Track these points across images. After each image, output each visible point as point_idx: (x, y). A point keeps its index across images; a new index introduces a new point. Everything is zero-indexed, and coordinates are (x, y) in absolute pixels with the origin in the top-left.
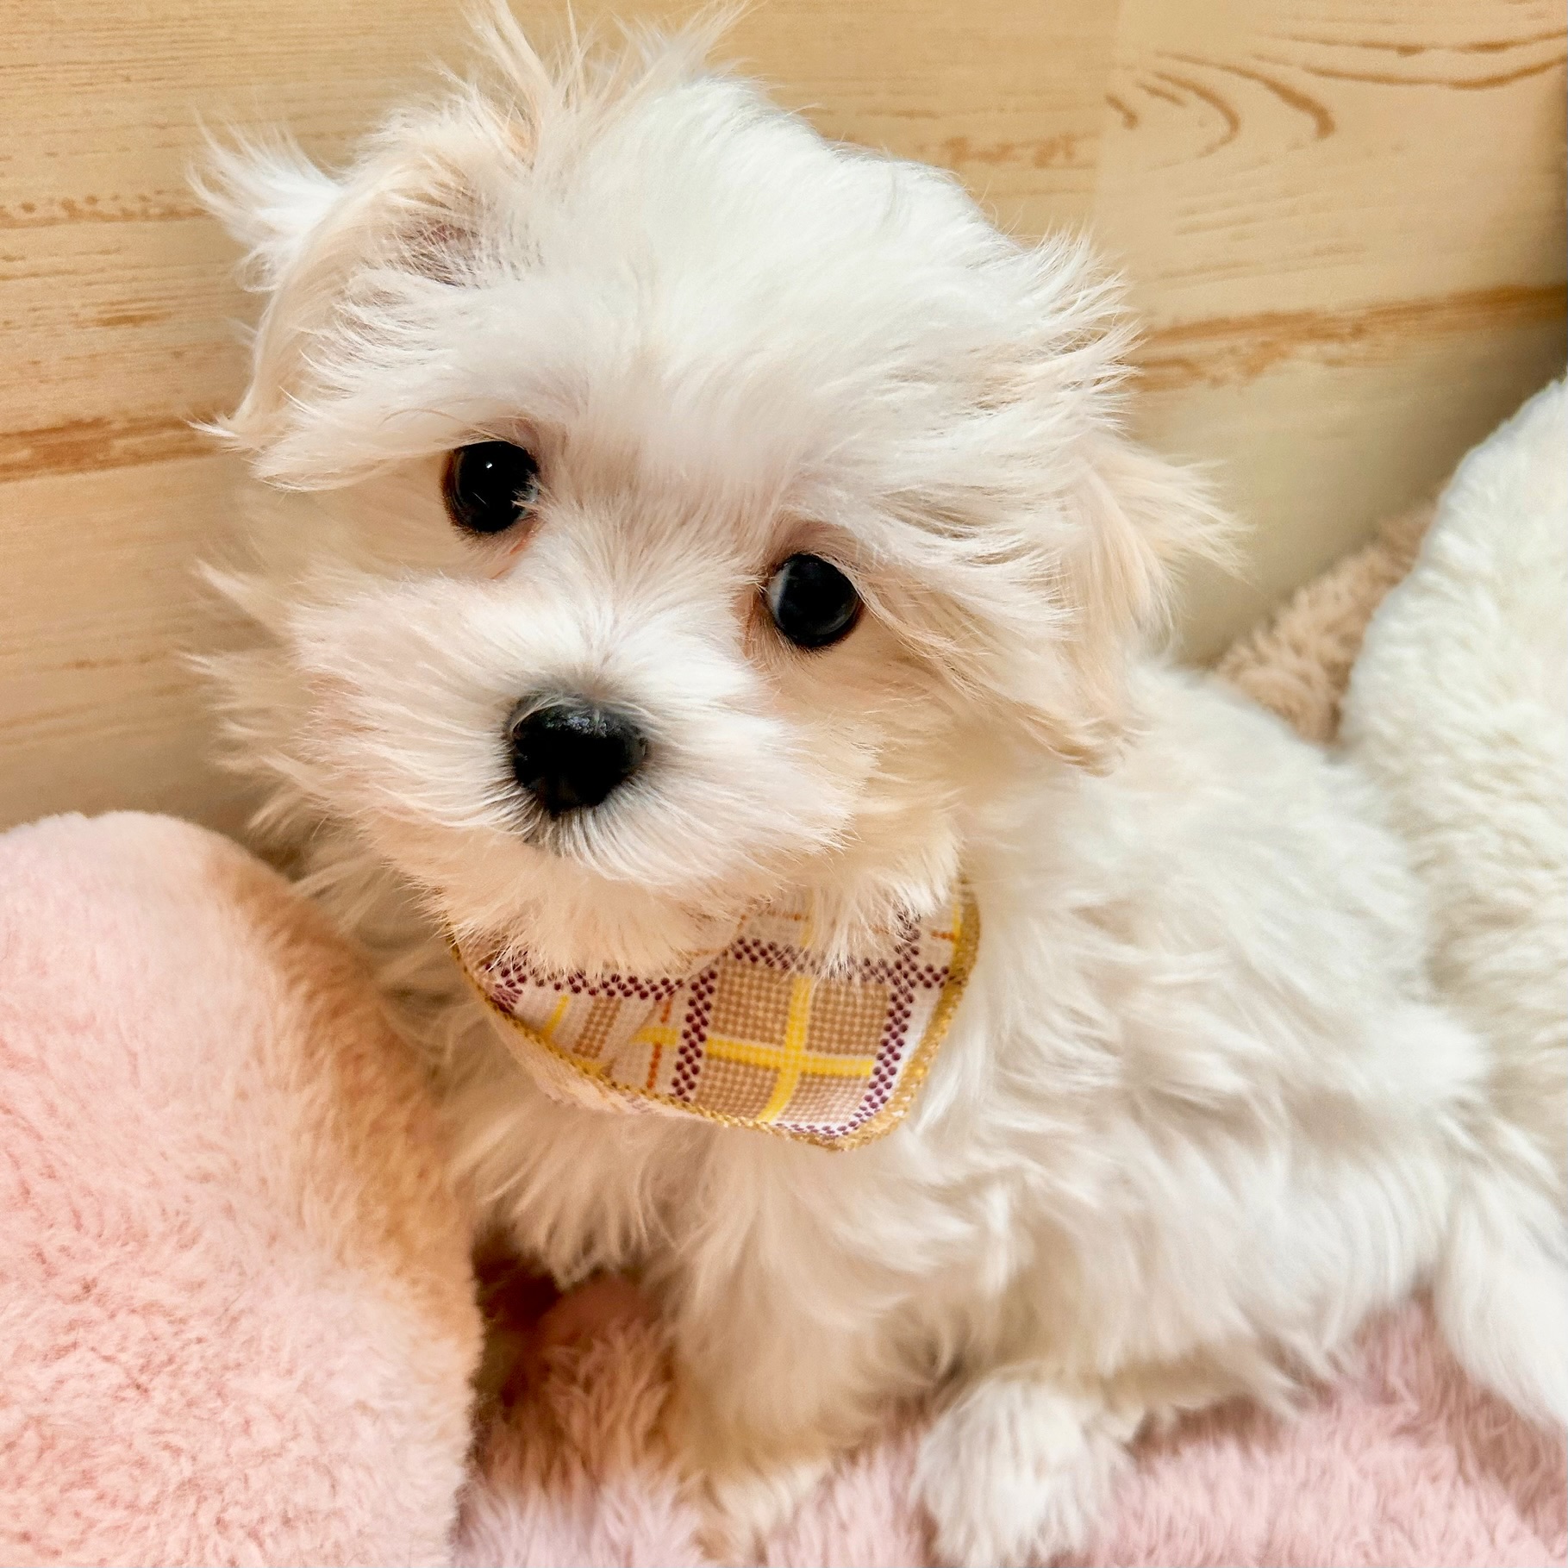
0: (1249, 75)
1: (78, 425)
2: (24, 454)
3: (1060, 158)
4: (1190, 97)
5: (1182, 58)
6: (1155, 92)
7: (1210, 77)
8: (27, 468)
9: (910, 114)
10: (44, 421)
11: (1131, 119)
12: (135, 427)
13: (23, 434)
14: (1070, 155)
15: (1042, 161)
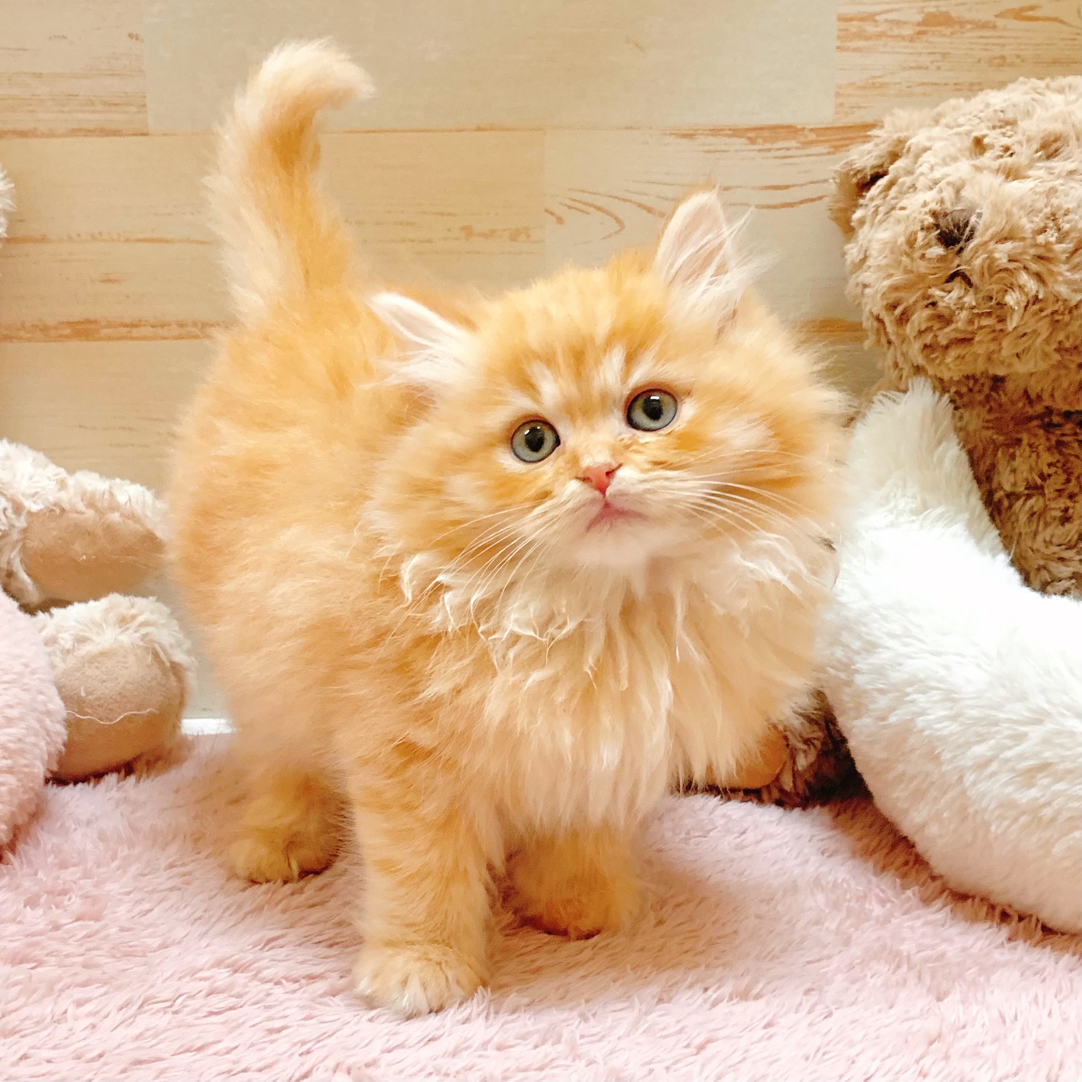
0: (625, 200)
1: (88, 321)
2: (68, 331)
3: (523, 237)
4: (591, 210)
5: (583, 191)
6: (570, 207)
7: (601, 202)
8: (68, 337)
9: (442, 214)
10: (76, 318)
11: (560, 220)
12: (109, 325)
13: (68, 323)
14: (529, 236)
15: (514, 238)
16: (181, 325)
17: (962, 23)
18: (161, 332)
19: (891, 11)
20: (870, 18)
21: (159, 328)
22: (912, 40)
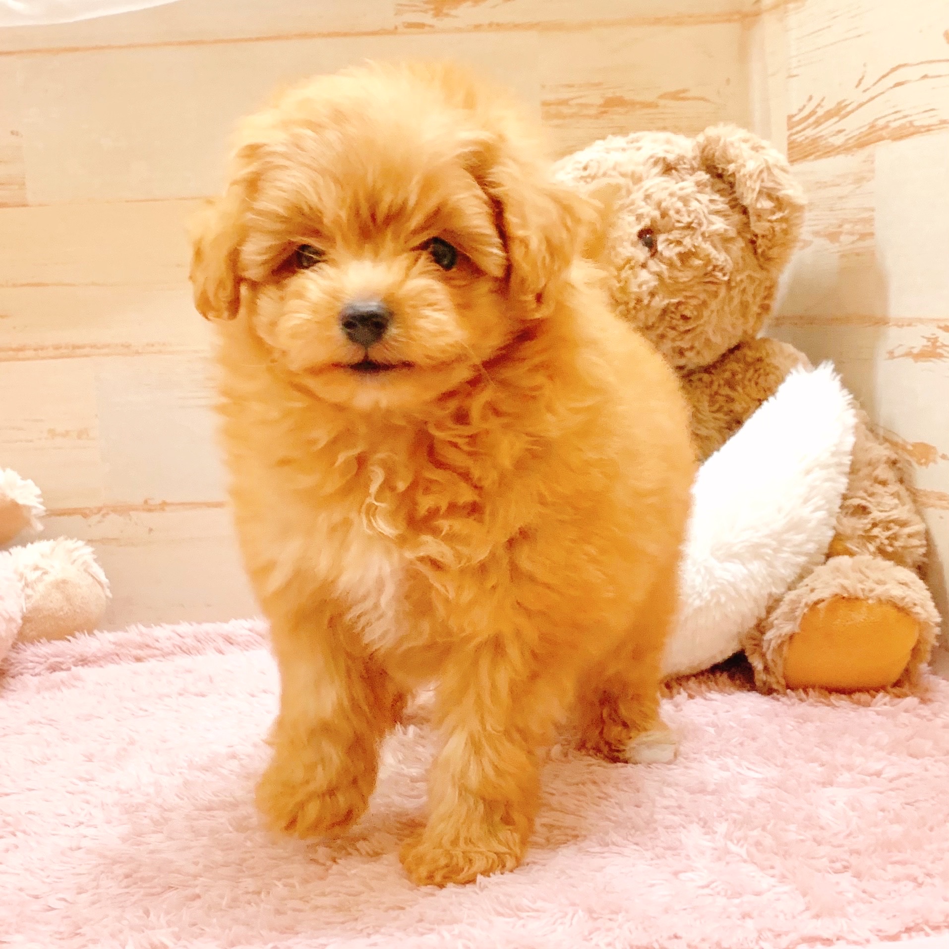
16: (57, 348)
17: (633, 104)
18: (40, 353)
19: (581, 97)
20: (565, 102)
21: (40, 351)
22: (596, 117)
